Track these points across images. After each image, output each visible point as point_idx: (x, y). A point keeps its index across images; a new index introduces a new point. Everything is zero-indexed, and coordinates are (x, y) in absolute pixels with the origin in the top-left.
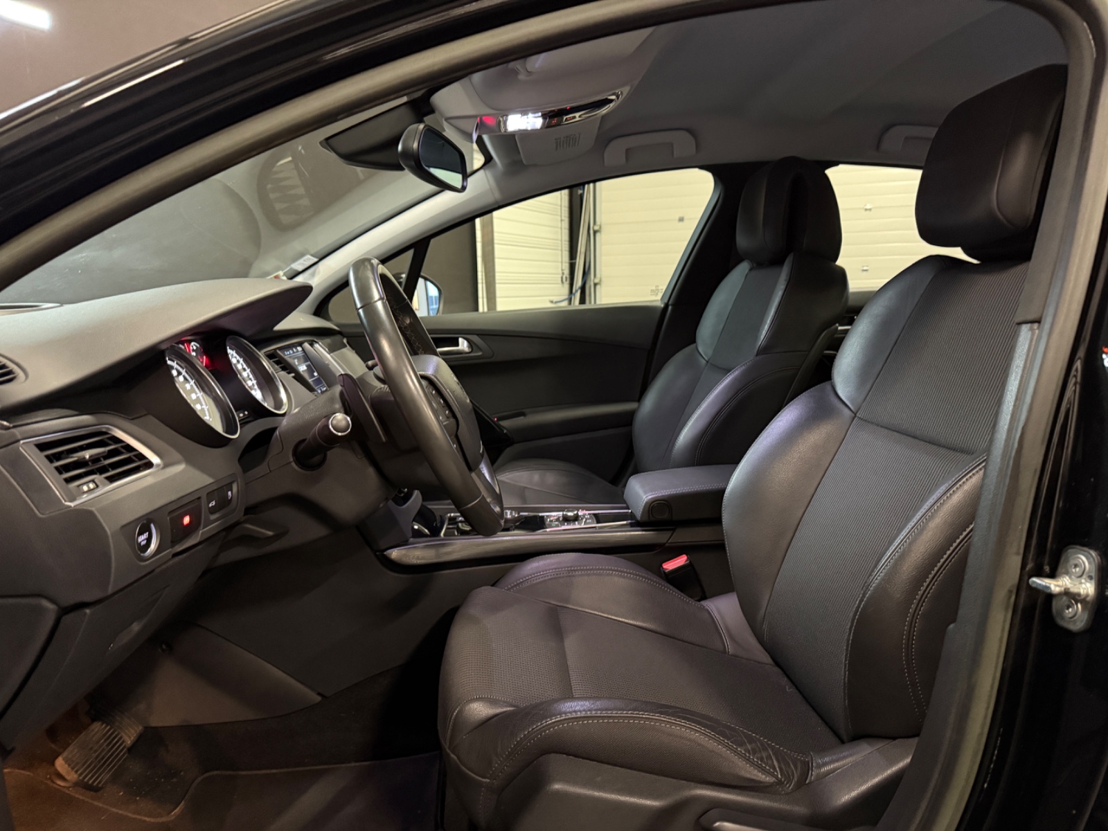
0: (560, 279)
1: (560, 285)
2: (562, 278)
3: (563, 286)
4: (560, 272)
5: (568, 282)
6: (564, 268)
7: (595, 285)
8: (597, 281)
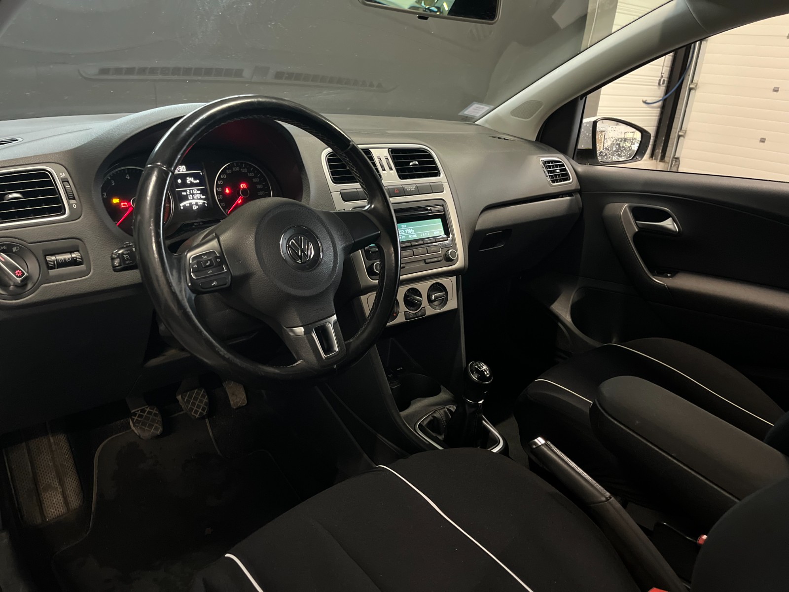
0: (658, 82)
1: (657, 87)
2: (660, 80)
3: (659, 89)
4: (660, 76)
5: (665, 85)
6: (663, 72)
7: (690, 89)
8: (692, 86)
